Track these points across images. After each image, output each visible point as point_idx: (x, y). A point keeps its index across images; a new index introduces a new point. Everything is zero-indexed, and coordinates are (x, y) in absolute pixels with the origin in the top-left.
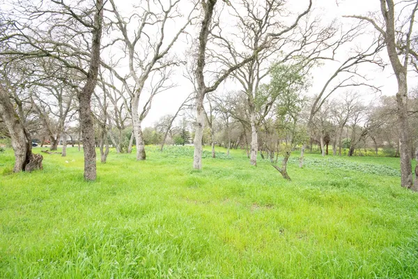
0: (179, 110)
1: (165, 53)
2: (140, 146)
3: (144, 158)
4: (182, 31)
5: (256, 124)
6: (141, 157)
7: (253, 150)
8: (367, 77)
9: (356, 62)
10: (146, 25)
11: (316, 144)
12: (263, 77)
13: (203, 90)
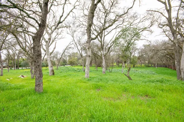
0: (66, 49)
1: (64, 21)
2: (51, 68)
3: (54, 74)
4: (71, 11)
5: (104, 56)
6: (52, 74)
7: (104, 67)
8: (146, 37)
9: (143, 31)
10: (53, 5)
11: (120, 63)
12: (106, 35)
13: (90, 39)
